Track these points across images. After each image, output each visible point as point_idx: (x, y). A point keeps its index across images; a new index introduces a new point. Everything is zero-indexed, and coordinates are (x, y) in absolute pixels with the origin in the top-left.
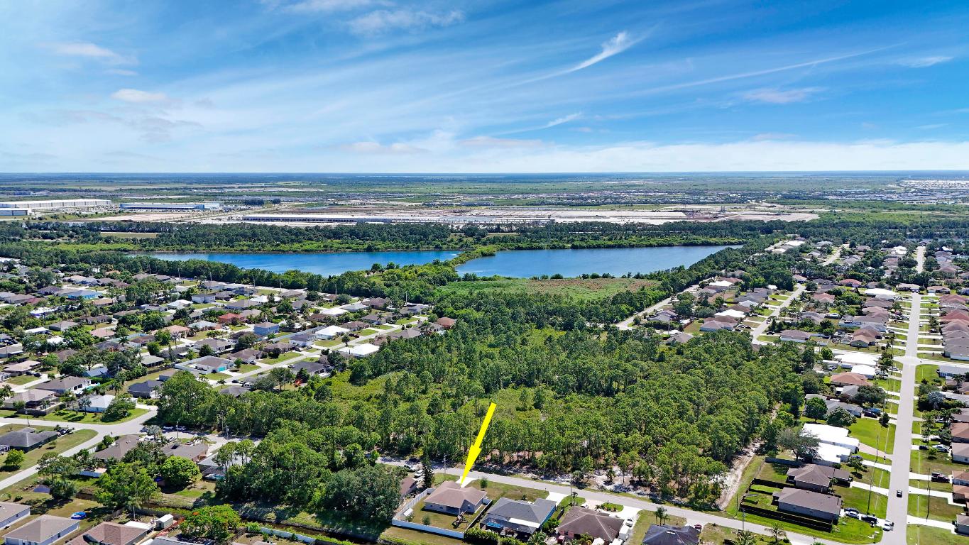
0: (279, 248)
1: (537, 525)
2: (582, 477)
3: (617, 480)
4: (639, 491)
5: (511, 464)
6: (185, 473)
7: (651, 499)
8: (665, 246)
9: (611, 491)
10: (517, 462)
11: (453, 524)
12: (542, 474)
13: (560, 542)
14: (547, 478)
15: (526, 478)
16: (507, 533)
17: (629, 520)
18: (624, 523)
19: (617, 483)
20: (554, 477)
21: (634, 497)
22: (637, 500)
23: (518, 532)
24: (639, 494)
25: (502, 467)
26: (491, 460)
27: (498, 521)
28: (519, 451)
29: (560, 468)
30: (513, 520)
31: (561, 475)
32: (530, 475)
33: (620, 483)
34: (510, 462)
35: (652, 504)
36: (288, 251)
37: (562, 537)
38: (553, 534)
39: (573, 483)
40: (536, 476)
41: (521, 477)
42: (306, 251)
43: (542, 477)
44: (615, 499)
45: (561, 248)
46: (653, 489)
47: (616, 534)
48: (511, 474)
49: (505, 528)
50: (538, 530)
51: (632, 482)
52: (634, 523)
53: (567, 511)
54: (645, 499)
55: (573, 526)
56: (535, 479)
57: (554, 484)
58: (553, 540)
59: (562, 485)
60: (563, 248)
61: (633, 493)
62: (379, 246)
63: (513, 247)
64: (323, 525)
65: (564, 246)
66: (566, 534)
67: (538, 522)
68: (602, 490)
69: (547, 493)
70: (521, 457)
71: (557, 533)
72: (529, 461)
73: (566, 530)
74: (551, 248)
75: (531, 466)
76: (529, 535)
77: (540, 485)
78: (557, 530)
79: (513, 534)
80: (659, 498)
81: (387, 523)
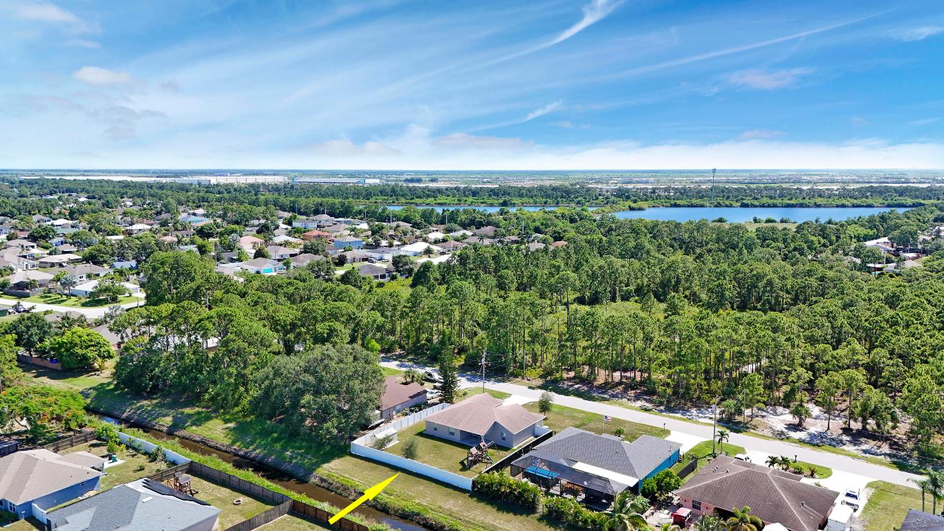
0: (413, 201)
1: (632, 482)
2: (740, 413)
3: (814, 425)
4: (865, 447)
5: (605, 387)
6: (84, 351)
7: (894, 463)
8: (863, 206)
9: (801, 441)
10: (620, 383)
11: (462, 463)
12: (661, 404)
13: (679, 521)
14: (670, 409)
15: (631, 408)
16: (565, 490)
17: (848, 495)
18: (838, 501)
19: (813, 430)
20: (685, 411)
21: (854, 457)
22: (863, 463)
23: (586, 490)
24: (865, 452)
25: (591, 388)
26: (574, 378)
27: (552, 465)
28: (625, 370)
29: (699, 398)
30: (580, 466)
31: (699, 407)
32: (639, 403)
33: (820, 430)
34: (606, 383)
35: (897, 471)
36: (421, 204)
37: (684, 512)
38: (667, 504)
39: (720, 421)
40: (649, 406)
41: (621, 405)
42: (439, 204)
43: (662, 408)
44: (808, 456)
45: (727, 206)
46: (894, 445)
47: (820, 517)
48: (604, 399)
49: (564, 481)
50: (634, 490)
51: (847, 431)
52: (862, 502)
53: (702, 465)
54: (882, 464)
55: (714, 490)
56: (646, 410)
57: (680, 419)
58: (664, 516)
59: (697, 422)
60: (731, 206)
61: (850, 448)
62: (516, 202)
63: (668, 204)
64: (234, 443)
65: (732, 204)
66: (696, 506)
67: (634, 475)
68: (780, 436)
69: (666, 432)
70: (627, 378)
71: (675, 502)
72: (642, 383)
73: (697, 498)
74: (715, 206)
75: (646, 391)
76: (610, 498)
77: (656, 420)
78: (676, 498)
79: (575, 494)
80: (914, 462)
81: (341, 449)
